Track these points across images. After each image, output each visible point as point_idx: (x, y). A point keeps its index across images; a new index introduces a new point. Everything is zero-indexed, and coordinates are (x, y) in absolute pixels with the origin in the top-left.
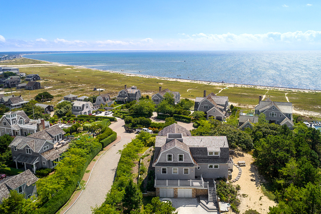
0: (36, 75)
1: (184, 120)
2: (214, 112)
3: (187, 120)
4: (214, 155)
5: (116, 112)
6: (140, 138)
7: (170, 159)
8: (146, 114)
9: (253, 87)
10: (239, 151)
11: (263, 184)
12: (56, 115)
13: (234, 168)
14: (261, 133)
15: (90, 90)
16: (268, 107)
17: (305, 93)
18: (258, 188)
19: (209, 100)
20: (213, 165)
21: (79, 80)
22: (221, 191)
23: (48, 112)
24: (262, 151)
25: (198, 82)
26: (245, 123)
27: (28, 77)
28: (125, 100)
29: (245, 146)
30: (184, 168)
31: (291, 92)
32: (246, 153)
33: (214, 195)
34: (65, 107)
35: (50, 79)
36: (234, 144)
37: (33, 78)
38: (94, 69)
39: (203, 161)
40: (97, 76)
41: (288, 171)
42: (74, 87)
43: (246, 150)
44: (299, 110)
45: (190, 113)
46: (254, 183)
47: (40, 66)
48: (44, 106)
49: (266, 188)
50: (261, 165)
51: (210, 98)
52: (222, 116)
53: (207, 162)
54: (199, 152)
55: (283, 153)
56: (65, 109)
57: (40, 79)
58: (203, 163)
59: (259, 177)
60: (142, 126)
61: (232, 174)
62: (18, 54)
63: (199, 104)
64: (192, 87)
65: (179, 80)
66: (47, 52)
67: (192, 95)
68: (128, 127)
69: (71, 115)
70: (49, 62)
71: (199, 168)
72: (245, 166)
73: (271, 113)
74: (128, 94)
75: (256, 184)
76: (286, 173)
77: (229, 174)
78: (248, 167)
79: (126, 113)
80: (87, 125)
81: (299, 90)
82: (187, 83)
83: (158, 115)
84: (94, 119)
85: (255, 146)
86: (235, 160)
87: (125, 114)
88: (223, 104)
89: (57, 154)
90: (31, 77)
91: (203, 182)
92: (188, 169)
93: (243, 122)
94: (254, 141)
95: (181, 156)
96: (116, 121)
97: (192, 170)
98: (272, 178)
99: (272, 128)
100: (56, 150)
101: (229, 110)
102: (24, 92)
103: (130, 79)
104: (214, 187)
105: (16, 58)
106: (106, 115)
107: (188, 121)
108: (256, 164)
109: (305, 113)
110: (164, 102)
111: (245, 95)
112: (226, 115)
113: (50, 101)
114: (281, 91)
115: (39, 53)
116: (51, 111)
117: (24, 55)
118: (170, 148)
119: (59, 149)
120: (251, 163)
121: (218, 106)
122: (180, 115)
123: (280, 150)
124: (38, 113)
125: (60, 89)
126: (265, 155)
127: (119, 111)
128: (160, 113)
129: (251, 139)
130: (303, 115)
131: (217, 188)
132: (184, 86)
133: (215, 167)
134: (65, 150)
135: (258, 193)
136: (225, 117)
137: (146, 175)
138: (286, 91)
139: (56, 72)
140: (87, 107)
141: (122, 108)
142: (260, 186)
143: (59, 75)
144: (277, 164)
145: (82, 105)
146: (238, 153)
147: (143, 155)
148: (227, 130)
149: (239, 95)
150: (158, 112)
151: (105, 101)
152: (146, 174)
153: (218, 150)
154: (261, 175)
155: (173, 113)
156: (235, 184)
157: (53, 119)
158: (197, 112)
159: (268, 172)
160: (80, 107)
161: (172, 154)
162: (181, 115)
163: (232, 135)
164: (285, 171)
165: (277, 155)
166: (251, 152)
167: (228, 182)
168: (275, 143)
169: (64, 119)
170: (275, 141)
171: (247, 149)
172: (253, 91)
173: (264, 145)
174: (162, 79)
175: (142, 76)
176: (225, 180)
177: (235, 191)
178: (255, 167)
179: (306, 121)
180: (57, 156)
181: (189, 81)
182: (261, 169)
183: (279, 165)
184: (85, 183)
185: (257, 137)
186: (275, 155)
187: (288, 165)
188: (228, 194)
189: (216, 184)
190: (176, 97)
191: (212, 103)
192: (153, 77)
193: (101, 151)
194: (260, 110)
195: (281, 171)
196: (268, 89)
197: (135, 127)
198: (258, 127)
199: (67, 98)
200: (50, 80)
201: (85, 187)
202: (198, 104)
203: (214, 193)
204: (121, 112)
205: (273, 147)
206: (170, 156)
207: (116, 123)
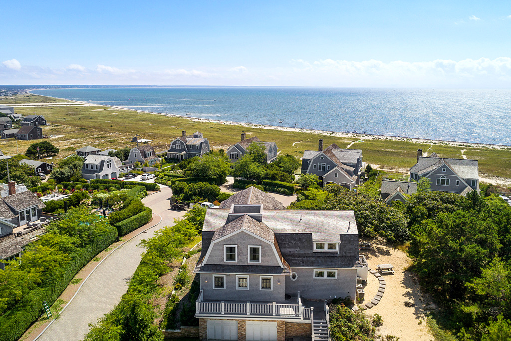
0: (40, 117)
1: (282, 190)
2: (336, 176)
3: (286, 190)
4: (326, 249)
5: (161, 175)
6: (192, 220)
7: (231, 257)
8: (214, 179)
9: (405, 139)
10: (381, 244)
11: (431, 314)
12: (53, 180)
13: (371, 279)
14: (424, 209)
15: (127, 140)
16: (435, 167)
17: (495, 151)
18: (420, 323)
19: (327, 156)
20: (325, 272)
21: (111, 126)
22: (340, 329)
23: (41, 174)
24: (428, 243)
25: (313, 131)
26: (393, 194)
27: (26, 120)
28: (182, 156)
29: (393, 234)
30: (262, 276)
31: (471, 149)
32: (395, 249)
33: (325, 337)
34: (71, 165)
35: (62, 124)
36: (370, 229)
37: (35, 122)
38: (141, 111)
39: (302, 261)
40: (143, 120)
41: (487, 285)
42: (100, 136)
43: (394, 242)
44: (488, 177)
45: (293, 179)
46: (413, 310)
47: (53, 106)
48: (35, 164)
49: (438, 323)
50: (425, 272)
51: (329, 151)
52: (351, 183)
53: (312, 264)
54: (294, 242)
55: (474, 247)
56: (71, 168)
57: (46, 124)
58: (303, 266)
59: (422, 299)
60: (202, 198)
61: (366, 290)
62: (23, 88)
63: (310, 162)
64: (301, 139)
65: (279, 129)
66: (71, 87)
67: (301, 151)
68: (177, 200)
69: (80, 180)
70: (70, 101)
71: (294, 277)
72: (391, 274)
73: (441, 178)
74: (186, 145)
75: (416, 313)
76: (483, 290)
77: (359, 291)
78: (399, 276)
79: (178, 177)
80: (101, 195)
81: (485, 146)
82: (293, 132)
83: (236, 180)
84: (118, 185)
85: (414, 233)
86: (373, 263)
87: (176, 179)
88: (352, 162)
89: (17, 246)
90: (31, 120)
91: (302, 308)
92: (269, 279)
93: (388, 192)
94: (410, 224)
95: (254, 251)
96: (158, 190)
97: (279, 281)
98: (448, 301)
99: (446, 199)
100: (16, 237)
101: (363, 174)
102: (12, 143)
103: (198, 126)
104: (324, 319)
105: (17, 93)
106: (143, 180)
107: (289, 191)
108: (415, 269)
109: (499, 182)
110: (247, 158)
111: (392, 152)
112: (357, 182)
113: (51, 158)
114: (454, 147)
115: (58, 88)
116: (47, 173)
117: (33, 90)
118: (231, 233)
119: (23, 236)
120: (405, 269)
121: (344, 166)
122: (275, 180)
123: (467, 240)
124: (17, 174)
125: (75, 140)
126: (435, 251)
127: (166, 174)
128: (238, 178)
129: (405, 221)
130: (495, 185)
131: (330, 321)
132: (287, 138)
133: (329, 276)
134: (35, 238)
135: (420, 333)
136: (356, 185)
137: (188, 291)
138: (462, 147)
139: (77, 114)
140: (109, 166)
141: (173, 169)
142: (426, 318)
143: (80, 119)
144: (460, 271)
145: (100, 161)
146: (378, 249)
147: (191, 250)
148: (357, 203)
149: (382, 151)
150: (235, 176)
151: (145, 156)
152: (187, 288)
153: (336, 239)
154: (426, 293)
155: (263, 178)
156: (370, 313)
157: (44, 186)
158: (305, 176)
159: (440, 288)
160: (97, 166)
161: (236, 246)
162: (276, 182)
163: (367, 212)
164: (480, 287)
165: (461, 250)
166: (404, 247)
167: (356, 307)
168: (458, 225)
169: (66, 187)
170: (457, 221)
171: (396, 241)
172: (406, 146)
173: (432, 229)
174: (252, 127)
175: (218, 122)
176: (349, 303)
177: (371, 327)
178: (413, 277)
179: (504, 195)
180: (16, 249)
181: (297, 130)
182: (425, 281)
183: (465, 272)
184: (61, 306)
185: (416, 218)
186: (456, 251)
187: (488, 273)
188: (356, 334)
189: (330, 312)
190: (270, 151)
191: (333, 160)
192: (236, 124)
193: (115, 242)
194: (419, 173)
195: (471, 285)
196: (432, 144)
197: (189, 200)
198: (417, 198)
199: (82, 152)
200: (63, 126)
201: (60, 313)
202: (308, 162)
203: (325, 332)
204: (169, 176)
205: (452, 234)
206: (231, 250)
207: (158, 194)
